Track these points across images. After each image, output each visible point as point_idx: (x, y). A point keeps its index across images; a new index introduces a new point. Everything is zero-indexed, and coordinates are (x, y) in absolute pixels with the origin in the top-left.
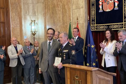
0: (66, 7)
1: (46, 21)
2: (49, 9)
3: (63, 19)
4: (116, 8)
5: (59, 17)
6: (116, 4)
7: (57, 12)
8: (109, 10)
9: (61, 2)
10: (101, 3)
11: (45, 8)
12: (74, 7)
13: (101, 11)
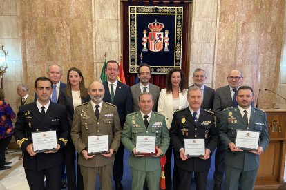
0: (80, 34)
1: (25, 50)
2: (35, 30)
3: (72, 52)
4: (166, 49)
5: (64, 49)
6: (166, 45)
7: (58, 39)
8: (157, 51)
9: (68, 25)
10: (145, 40)
11: (24, 28)
12: (99, 38)
13: (145, 49)
